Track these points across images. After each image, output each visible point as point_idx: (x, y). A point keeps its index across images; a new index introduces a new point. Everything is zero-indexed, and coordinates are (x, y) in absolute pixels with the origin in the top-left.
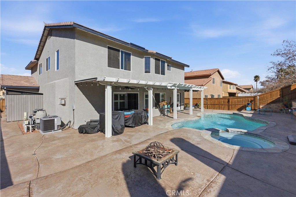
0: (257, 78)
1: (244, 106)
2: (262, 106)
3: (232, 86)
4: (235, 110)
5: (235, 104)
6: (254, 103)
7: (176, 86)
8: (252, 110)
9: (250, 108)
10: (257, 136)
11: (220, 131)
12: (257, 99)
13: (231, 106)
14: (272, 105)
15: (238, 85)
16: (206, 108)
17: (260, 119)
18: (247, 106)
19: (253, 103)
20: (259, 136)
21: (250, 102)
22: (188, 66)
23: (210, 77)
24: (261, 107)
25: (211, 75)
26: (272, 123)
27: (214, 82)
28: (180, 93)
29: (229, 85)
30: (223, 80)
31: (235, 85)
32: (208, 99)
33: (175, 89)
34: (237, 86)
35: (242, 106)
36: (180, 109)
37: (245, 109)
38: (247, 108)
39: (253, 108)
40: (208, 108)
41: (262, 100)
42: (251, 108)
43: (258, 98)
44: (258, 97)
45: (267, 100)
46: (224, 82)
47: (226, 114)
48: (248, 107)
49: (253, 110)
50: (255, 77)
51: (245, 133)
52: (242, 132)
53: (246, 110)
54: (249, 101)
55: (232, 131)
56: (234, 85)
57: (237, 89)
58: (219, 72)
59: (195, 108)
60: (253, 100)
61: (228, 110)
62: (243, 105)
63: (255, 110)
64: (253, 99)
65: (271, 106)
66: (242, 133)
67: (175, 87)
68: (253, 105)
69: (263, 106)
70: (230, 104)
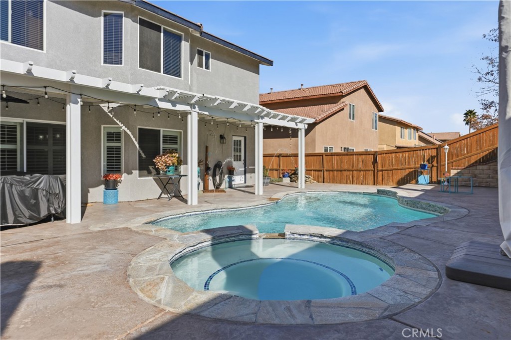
0: (470, 116)
1: (412, 172)
2: (456, 171)
3: (407, 131)
4: (391, 183)
5: (390, 168)
6: (437, 163)
7: (193, 101)
8: (431, 183)
9: (427, 177)
10: (364, 249)
11: (254, 236)
12: (445, 153)
13: (381, 172)
14: (480, 167)
15: (423, 131)
16: (321, 179)
17: (432, 203)
18: (421, 173)
19: (435, 164)
20: (367, 250)
21: (428, 161)
22: (270, 63)
23: (342, 100)
24: (453, 172)
25: (343, 97)
26: (455, 212)
27: (352, 116)
28: (245, 138)
29: (398, 129)
30: (381, 114)
31: (417, 129)
32: (325, 157)
33: (190, 113)
34: (420, 133)
35: (407, 171)
36: (245, 182)
37: (414, 181)
38: (421, 179)
39: (434, 179)
40: (325, 180)
41: (458, 157)
42: (431, 177)
43: (447, 151)
44: (446, 147)
45: (470, 154)
46: (383, 119)
47: (360, 193)
48: (422, 176)
49: (435, 183)
50: (466, 114)
51: (333, 238)
52: (325, 237)
53: (417, 182)
54: (425, 160)
55: (293, 234)
56: (412, 130)
57: (421, 139)
58: (366, 88)
59: (291, 181)
60: (435, 156)
61: (374, 184)
62: (412, 170)
63: (439, 182)
64: (434, 153)
65: (477, 172)
66: (323, 240)
67: (192, 106)
68: (435, 169)
69: (459, 171)
70: (380, 168)
